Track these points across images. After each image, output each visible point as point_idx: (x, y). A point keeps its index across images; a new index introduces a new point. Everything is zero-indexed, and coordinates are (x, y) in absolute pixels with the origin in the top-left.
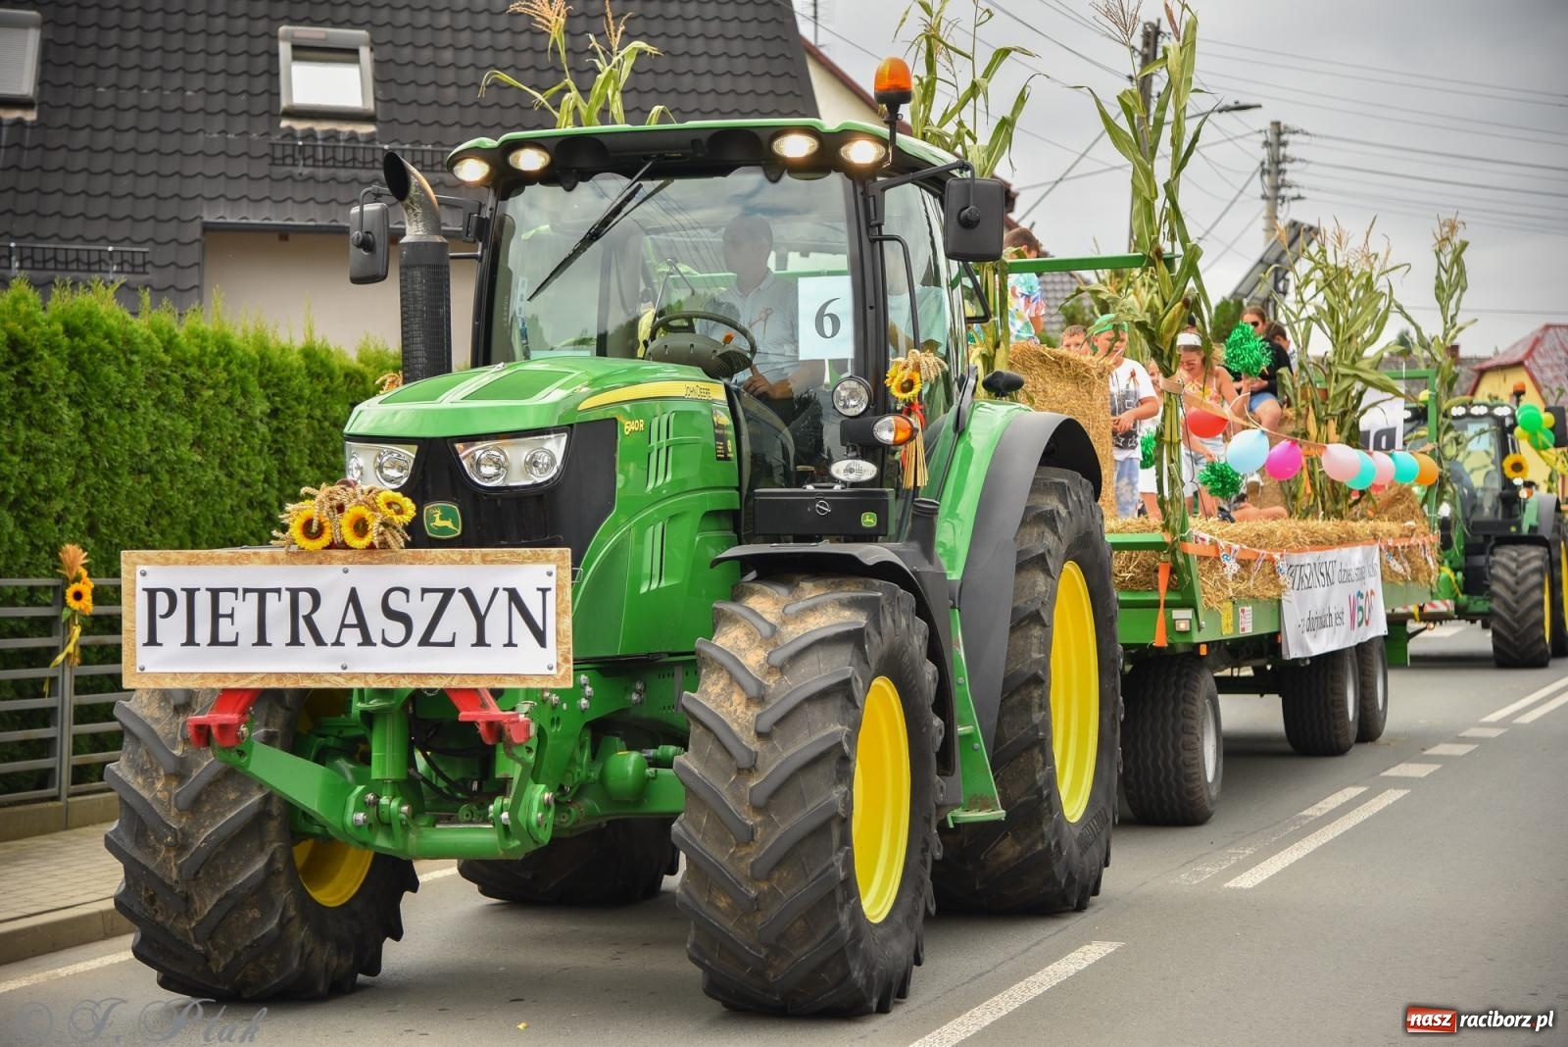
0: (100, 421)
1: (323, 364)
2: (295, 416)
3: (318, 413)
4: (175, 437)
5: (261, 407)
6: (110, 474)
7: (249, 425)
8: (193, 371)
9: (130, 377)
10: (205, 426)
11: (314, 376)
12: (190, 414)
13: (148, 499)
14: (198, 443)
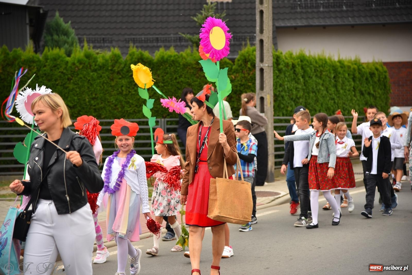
0: (307, 81)
1: (343, 64)
2: (339, 77)
3: (343, 76)
4: (319, 84)
5: (333, 76)
6: (308, 93)
7: (330, 81)
8: (321, 68)
9: (311, 70)
10: (324, 81)
11: (341, 67)
12: (320, 78)
13: (315, 98)
14: (323, 85)
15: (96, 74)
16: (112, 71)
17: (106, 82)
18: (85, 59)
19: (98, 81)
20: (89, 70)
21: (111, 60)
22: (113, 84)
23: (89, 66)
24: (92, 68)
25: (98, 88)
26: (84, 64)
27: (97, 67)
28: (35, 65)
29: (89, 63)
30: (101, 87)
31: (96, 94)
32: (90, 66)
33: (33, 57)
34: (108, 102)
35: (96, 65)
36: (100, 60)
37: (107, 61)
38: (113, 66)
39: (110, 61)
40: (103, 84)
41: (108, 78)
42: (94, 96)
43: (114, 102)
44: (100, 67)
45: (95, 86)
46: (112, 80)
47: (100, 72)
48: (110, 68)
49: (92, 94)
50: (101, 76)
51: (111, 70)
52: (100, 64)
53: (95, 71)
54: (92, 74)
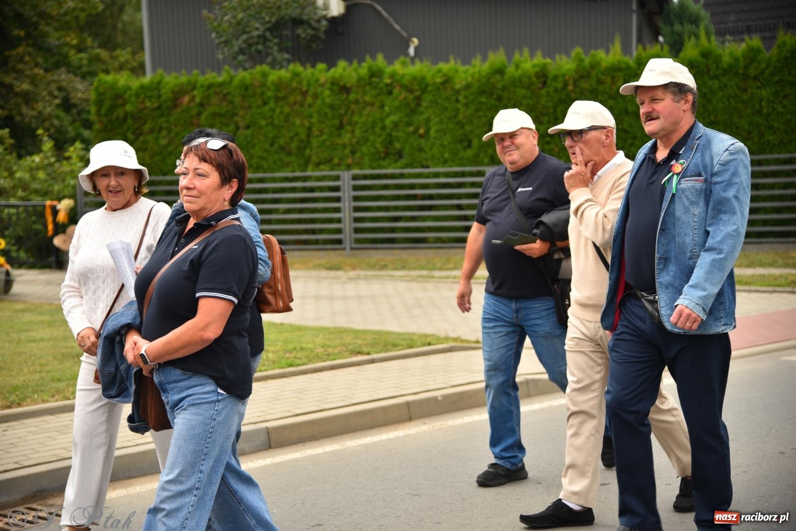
15: (716, 82)
16: (746, 77)
17: (733, 94)
18: (701, 59)
19: (721, 94)
20: (707, 77)
21: (744, 58)
22: (745, 97)
23: (706, 70)
24: (711, 73)
25: (720, 105)
26: (698, 67)
27: (720, 71)
28: (621, 74)
29: (707, 66)
30: (724, 103)
31: (716, 116)
32: (709, 70)
33: (619, 62)
34: (737, 128)
35: (717, 68)
36: (726, 59)
37: (737, 60)
38: (747, 67)
39: (742, 60)
40: (728, 100)
41: (738, 87)
42: (712, 118)
43: (746, 127)
44: (725, 70)
45: (715, 102)
46: (745, 91)
47: (724, 79)
48: (741, 71)
49: (709, 116)
50: (726, 86)
51: (744, 74)
52: (726, 66)
53: (716, 77)
54: (710, 83)
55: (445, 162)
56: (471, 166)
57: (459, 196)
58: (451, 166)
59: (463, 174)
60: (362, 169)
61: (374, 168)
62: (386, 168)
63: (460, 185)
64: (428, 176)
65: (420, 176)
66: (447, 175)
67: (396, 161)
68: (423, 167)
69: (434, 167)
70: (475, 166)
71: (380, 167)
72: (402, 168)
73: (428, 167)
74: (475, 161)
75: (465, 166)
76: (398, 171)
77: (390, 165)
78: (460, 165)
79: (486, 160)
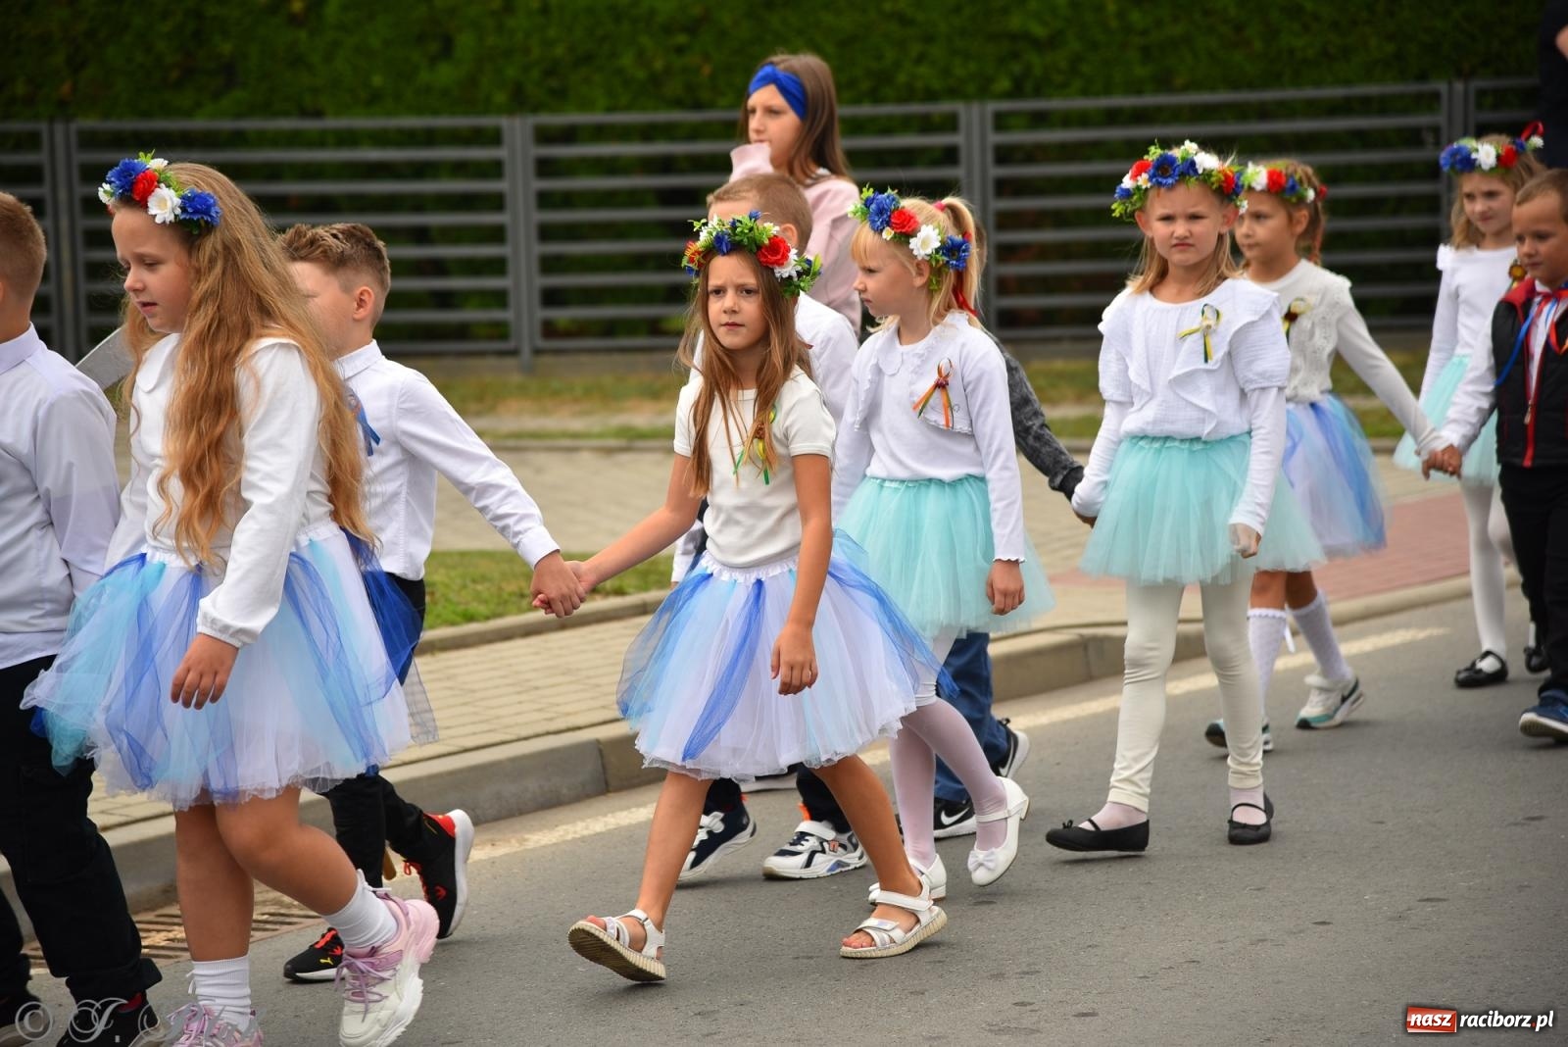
55: (374, 100)
56: (453, 113)
57: (418, 204)
58: (389, 114)
59: (430, 138)
60: (106, 116)
61: (146, 114)
62: (189, 114)
63: (421, 170)
64: (320, 141)
65: (294, 139)
66: (380, 139)
67: (216, 96)
68: (304, 113)
69: (338, 114)
70: (466, 113)
71: (168, 111)
72: (239, 116)
73: (318, 114)
74: (467, 97)
75: (435, 112)
76: (227, 125)
77: (198, 105)
78: (419, 110)
79: (500, 98)
